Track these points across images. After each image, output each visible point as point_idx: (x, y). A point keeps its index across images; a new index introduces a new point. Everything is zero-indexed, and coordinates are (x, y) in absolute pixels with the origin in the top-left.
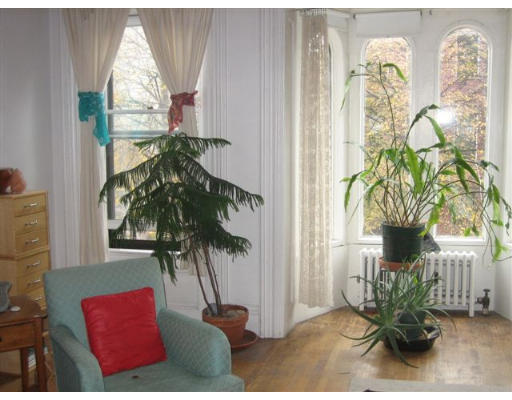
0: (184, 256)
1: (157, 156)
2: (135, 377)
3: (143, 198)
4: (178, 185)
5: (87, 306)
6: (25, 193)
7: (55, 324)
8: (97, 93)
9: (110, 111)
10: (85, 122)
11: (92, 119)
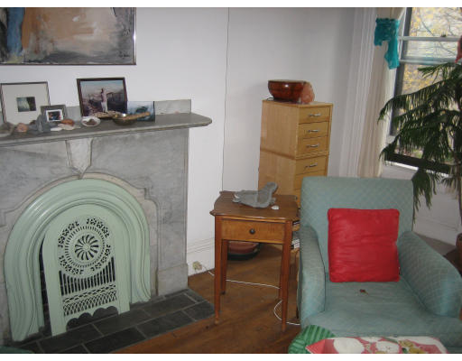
0: (448, 181)
1: (440, 83)
2: (363, 291)
3: (416, 121)
4: (454, 112)
5: (333, 215)
6: (312, 104)
7: (304, 224)
8: (393, 20)
9: (406, 38)
10: (379, 46)
11: (385, 44)
